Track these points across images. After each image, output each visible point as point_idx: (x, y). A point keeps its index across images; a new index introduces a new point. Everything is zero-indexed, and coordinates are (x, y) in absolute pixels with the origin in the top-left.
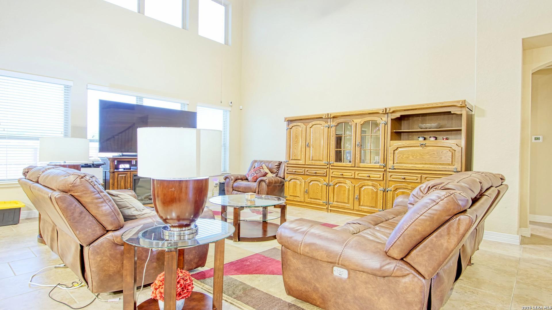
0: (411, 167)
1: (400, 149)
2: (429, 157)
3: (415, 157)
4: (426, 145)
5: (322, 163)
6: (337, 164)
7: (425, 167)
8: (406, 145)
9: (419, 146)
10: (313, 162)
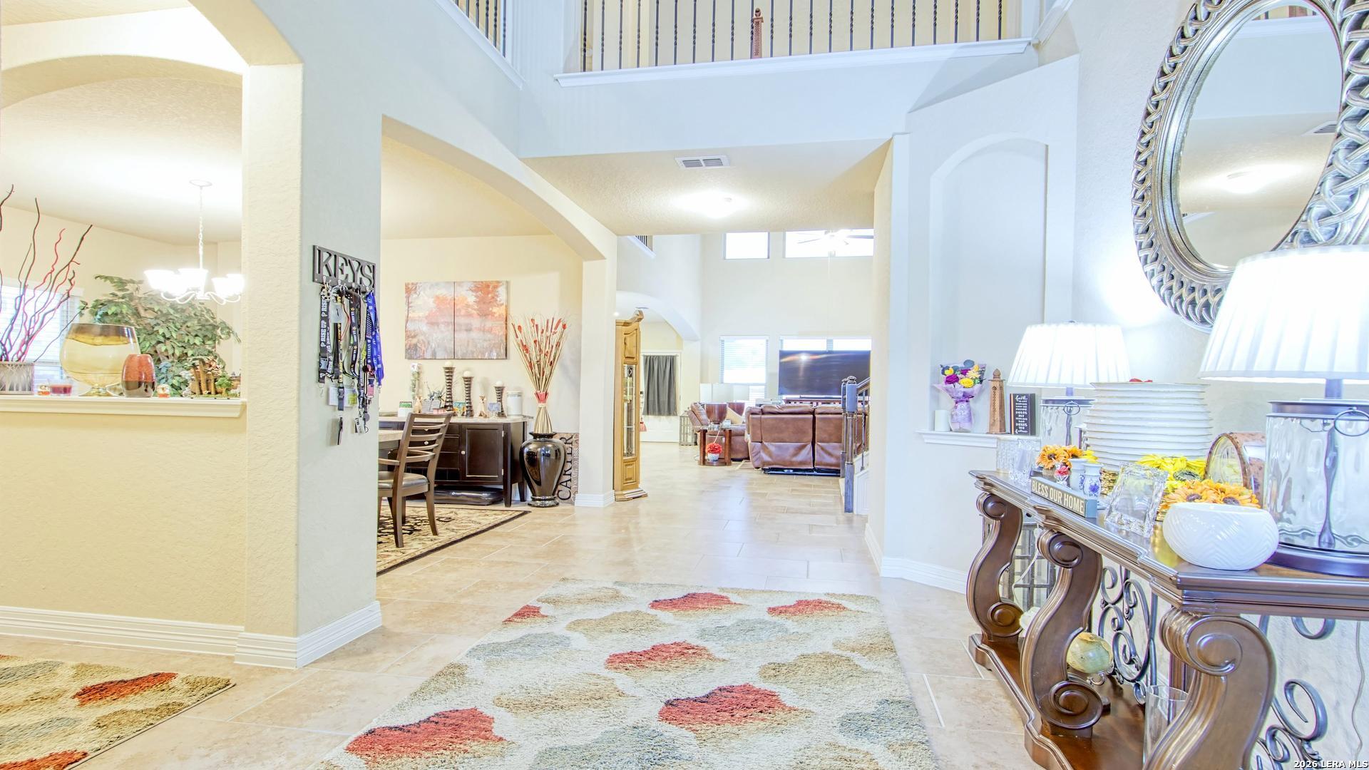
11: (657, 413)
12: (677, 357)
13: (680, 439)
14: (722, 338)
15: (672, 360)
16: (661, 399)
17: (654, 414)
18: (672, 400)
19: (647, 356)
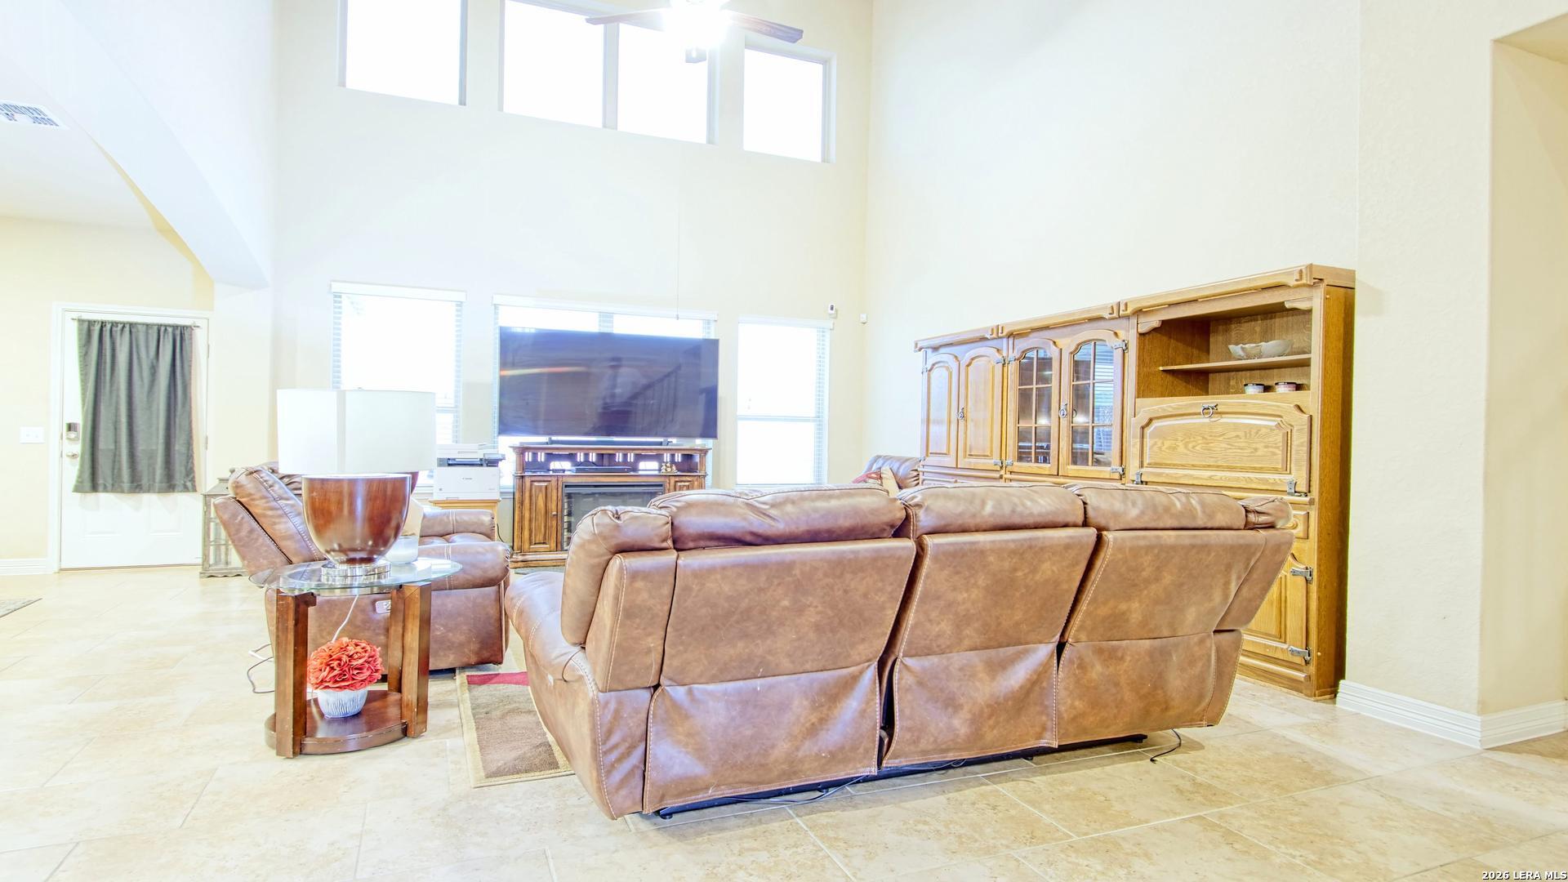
0: (1180, 477)
1: (1156, 424)
2: (1227, 446)
3: (1190, 446)
4: (1219, 410)
5: (989, 463)
6: (1020, 467)
7: (1215, 478)
8: (1170, 409)
9: (1200, 414)
10: (972, 460)
11: (126, 485)
12: (197, 332)
13: (206, 557)
14: (337, 287)
15: (180, 338)
16: (141, 446)
17: (115, 487)
18: (179, 447)
19: (91, 323)
